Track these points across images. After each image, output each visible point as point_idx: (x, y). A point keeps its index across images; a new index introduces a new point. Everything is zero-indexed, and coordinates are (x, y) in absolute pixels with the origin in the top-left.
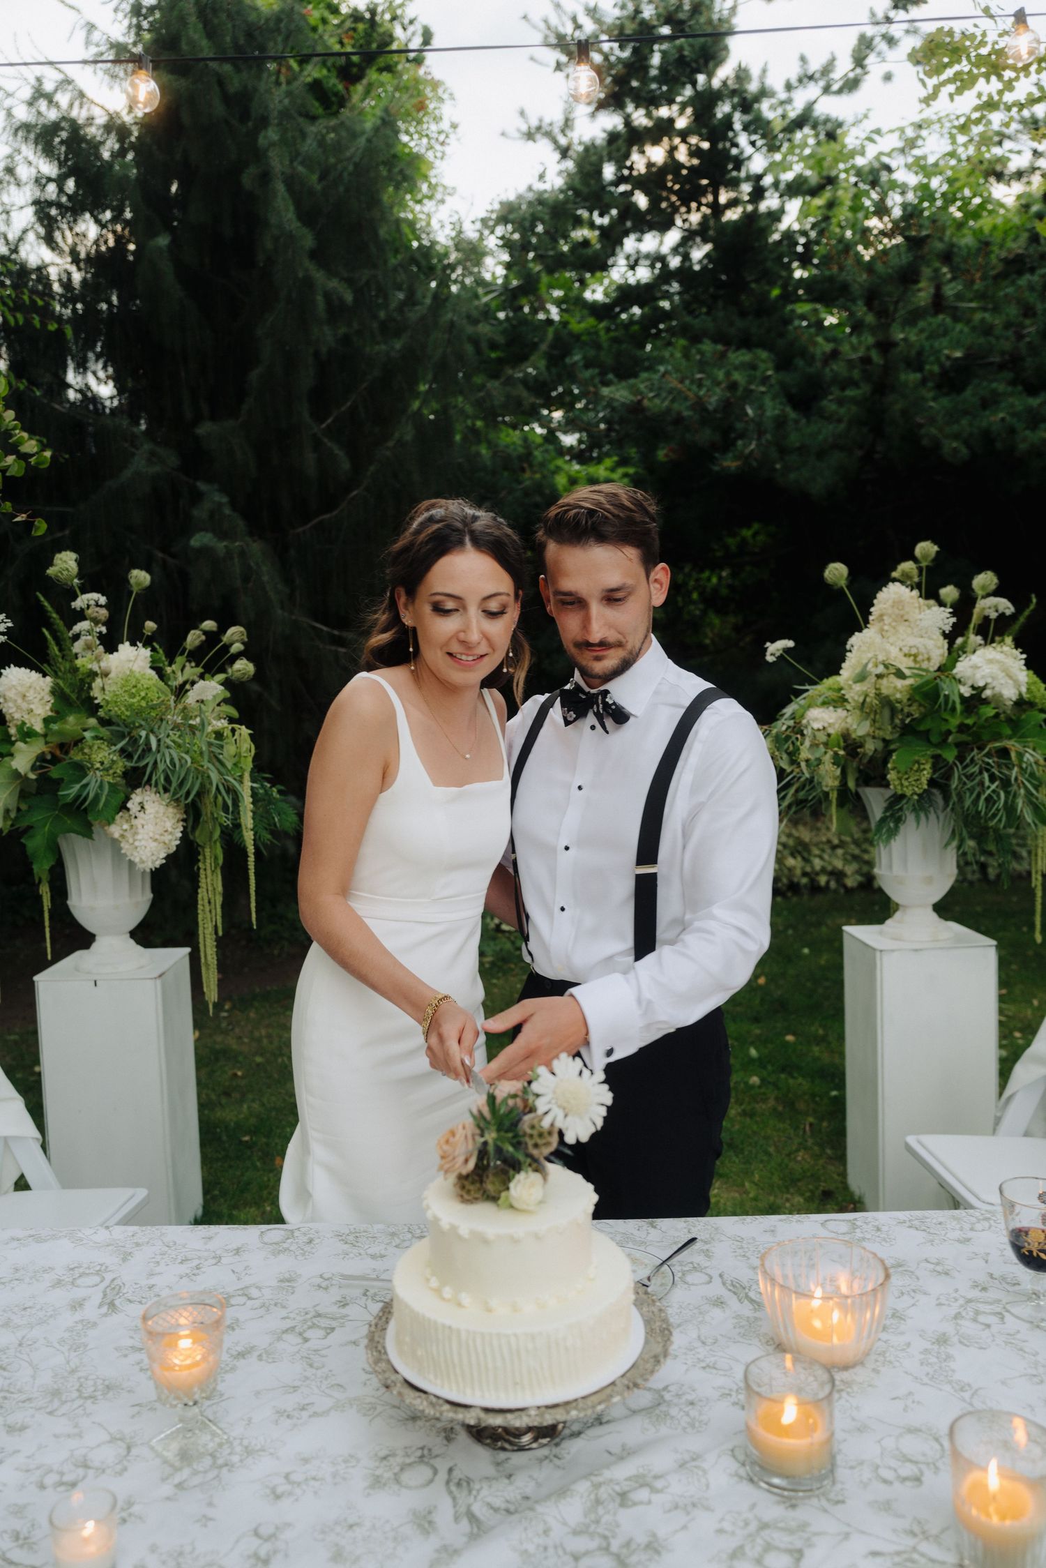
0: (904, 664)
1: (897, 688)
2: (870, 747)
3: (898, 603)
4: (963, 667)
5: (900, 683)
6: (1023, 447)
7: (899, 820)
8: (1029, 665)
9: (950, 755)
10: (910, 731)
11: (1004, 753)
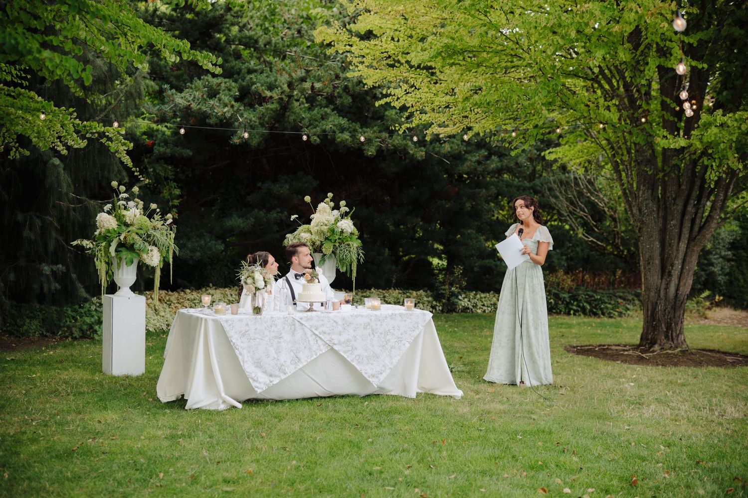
0: (326, 222)
1: (325, 228)
2: (318, 243)
3: (324, 208)
4: (339, 224)
5: (326, 227)
6: (339, 140)
7: (324, 261)
8: (354, 224)
9: (337, 244)
10: (327, 239)
11: (349, 245)
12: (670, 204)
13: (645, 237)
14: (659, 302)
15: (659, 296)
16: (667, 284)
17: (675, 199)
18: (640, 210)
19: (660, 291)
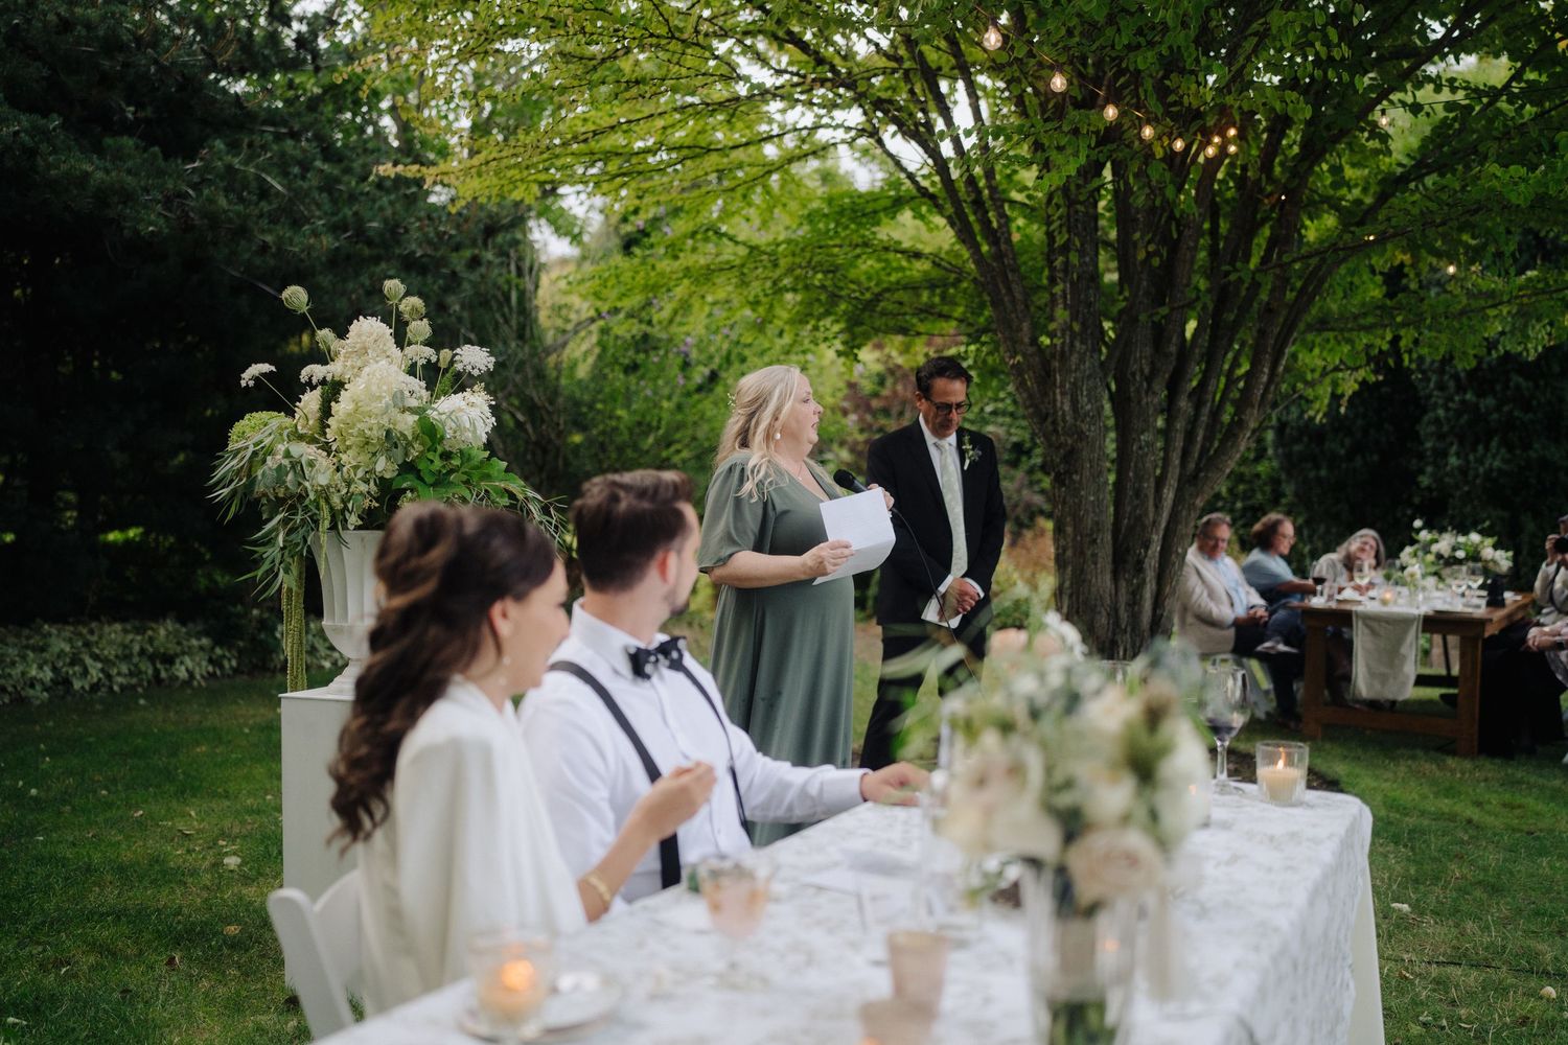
12: (1138, 391)
13: (1087, 473)
14: (1118, 638)
15: (1117, 623)
16: (1134, 594)
17: (1149, 379)
18: (1074, 403)
19: (1116, 611)
